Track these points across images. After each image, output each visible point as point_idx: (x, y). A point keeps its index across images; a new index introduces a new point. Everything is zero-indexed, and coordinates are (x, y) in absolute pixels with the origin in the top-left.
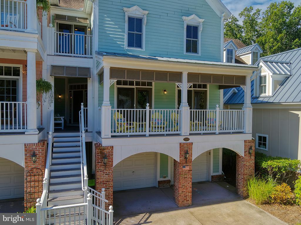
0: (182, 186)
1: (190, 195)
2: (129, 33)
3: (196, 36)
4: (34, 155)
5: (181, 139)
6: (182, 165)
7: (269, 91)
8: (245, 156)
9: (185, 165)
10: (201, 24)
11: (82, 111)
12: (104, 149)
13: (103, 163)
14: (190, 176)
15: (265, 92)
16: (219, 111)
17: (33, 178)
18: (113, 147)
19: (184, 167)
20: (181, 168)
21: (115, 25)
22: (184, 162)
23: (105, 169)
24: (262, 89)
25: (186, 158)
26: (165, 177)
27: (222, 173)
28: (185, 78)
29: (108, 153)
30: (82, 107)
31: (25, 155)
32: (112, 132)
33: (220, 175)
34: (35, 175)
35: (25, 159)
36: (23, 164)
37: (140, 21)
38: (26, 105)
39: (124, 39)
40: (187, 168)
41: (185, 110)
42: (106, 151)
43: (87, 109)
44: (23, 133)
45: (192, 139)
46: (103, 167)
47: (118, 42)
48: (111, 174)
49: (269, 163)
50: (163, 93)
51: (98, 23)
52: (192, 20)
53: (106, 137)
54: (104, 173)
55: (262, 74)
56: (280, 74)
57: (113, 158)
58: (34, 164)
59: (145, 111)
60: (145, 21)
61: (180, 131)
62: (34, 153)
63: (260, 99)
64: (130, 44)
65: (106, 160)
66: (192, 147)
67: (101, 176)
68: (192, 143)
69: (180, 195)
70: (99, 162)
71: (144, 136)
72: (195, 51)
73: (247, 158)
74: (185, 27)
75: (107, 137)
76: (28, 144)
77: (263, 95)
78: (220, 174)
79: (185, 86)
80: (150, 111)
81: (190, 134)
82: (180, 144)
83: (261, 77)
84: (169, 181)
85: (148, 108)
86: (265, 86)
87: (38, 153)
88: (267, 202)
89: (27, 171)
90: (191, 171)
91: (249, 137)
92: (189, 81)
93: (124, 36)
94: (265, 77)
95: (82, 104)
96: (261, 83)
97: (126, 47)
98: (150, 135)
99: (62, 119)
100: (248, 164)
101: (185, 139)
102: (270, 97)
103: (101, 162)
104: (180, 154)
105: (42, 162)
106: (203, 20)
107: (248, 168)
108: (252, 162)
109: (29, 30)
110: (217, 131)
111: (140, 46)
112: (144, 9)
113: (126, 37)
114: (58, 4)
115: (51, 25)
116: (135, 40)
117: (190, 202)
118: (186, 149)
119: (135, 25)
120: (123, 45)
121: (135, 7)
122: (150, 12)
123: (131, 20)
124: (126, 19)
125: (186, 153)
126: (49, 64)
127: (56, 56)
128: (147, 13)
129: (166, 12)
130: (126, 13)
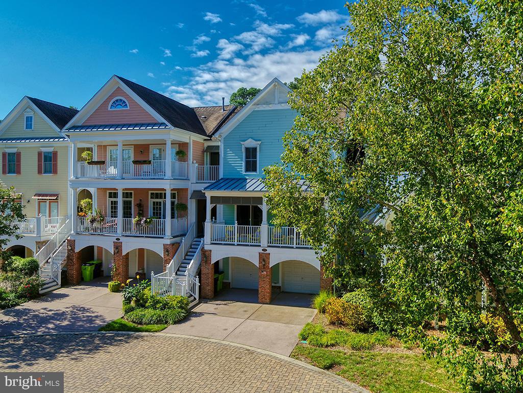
0: (261, 286)
1: (268, 295)
2: (246, 161)
5: (260, 250)
6: (261, 270)
8: (321, 270)
9: (263, 270)
12: (206, 252)
14: (268, 280)
18: (211, 250)
19: (263, 272)
20: (260, 272)
21: (236, 156)
22: (263, 268)
25: (264, 265)
26: (276, 283)
28: (264, 201)
29: (208, 254)
31: (164, 251)
32: (212, 241)
37: (255, 149)
38: (165, 221)
39: (242, 166)
40: (265, 273)
41: (263, 227)
44: (163, 238)
45: (269, 250)
47: (238, 170)
51: (223, 156)
57: (211, 258)
59: (235, 227)
60: (258, 150)
61: (261, 243)
62: (168, 250)
64: (247, 170)
65: (207, 258)
66: (269, 257)
67: (204, 269)
68: (269, 253)
69: (260, 294)
70: (203, 260)
71: (234, 245)
73: (323, 272)
75: (208, 243)
76: (165, 244)
79: (265, 208)
80: (238, 227)
81: (269, 246)
82: (259, 253)
85: (236, 225)
89: (164, 260)
90: (269, 276)
92: (268, 204)
93: (242, 163)
97: (244, 173)
98: (238, 245)
100: (325, 278)
101: (263, 250)
104: (259, 261)
105: (172, 256)
107: (324, 281)
109: (166, 178)
110: (295, 246)
111: (255, 170)
112: (256, 140)
113: (244, 164)
114: (209, 138)
115: (195, 162)
116: (251, 166)
117: (268, 301)
118: (264, 258)
119: (251, 154)
120: (242, 171)
121: (250, 140)
122: (263, 141)
123: (247, 149)
124: (243, 150)
125: (264, 261)
126: (193, 190)
127: (197, 183)
128: (260, 142)
129: (276, 138)
130: (243, 146)
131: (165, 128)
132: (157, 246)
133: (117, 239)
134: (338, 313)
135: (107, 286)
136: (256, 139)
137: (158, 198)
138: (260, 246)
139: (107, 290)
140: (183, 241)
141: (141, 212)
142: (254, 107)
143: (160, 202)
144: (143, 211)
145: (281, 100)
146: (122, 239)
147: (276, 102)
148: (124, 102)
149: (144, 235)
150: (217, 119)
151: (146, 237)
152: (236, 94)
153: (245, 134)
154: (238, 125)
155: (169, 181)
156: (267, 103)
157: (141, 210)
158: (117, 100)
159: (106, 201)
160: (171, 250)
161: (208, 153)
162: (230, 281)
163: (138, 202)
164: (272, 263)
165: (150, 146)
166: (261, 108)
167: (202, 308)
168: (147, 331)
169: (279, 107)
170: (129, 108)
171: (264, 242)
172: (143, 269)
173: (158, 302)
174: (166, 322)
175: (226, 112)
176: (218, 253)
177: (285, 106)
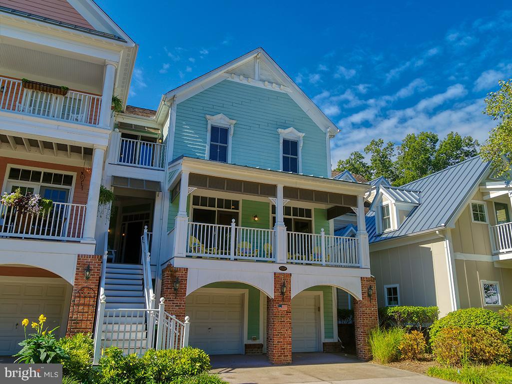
0: (278, 333)
1: (289, 347)
2: (211, 144)
3: (295, 153)
4: (89, 269)
5: (276, 268)
6: (279, 303)
7: (394, 225)
8: (363, 299)
9: (282, 303)
10: (302, 138)
11: (145, 236)
12: (176, 271)
13: (173, 290)
14: (289, 320)
15: (390, 227)
17: (82, 301)
18: (187, 269)
20: (276, 308)
21: (196, 134)
22: (280, 299)
23: (176, 298)
24: (386, 223)
25: (283, 293)
26: (255, 339)
27: (338, 340)
28: (280, 192)
29: (181, 277)
30: (146, 231)
31: (77, 269)
32: (187, 252)
33: (335, 343)
34: (85, 297)
35: (76, 274)
36: (72, 282)
37: (225, 131)
38: (86, 209)
39: (205, 150)
40: (285, 308)
41: (281, 230)
42: (179, 274)
43: (151, 235)
44: (78, 242)
46: (174, 296)
47: (197, 154)
48: (183, 306)
49: (396, 308)
50: (253, 220)
51: (174, 131)
52: (289, 133)
53: (179, 255)
54: (174, 303)
55: (384, 203)
56: (405, 201)
57: (186, 284)
58: (86, 283)
59: (230, 228)
60: (231, 132)
61: (274, 258)
62: (89, 267)
63: (384, 236)
64: (212, 158)
65: (178, 285)
66: (290, 280)
67: (170, 308)
68: (291, 274)
69: (276, 347)
70: (169, 289)
71: (228, 259)
72: (295, 170)
73: (366, 302)
74: (281, 141)
75: (181, 255)
76: (82, 255)
77: (387, 230)
78: (335, 341)
79: (280, 202)
80: (236, 229)
81: (289, 263)
82: (275, 273)
83: (382, 208)
84: (261, 346)
85: (233, 224)
86: (389, 218)
87: (93, 268)
88: (395, 359)
89: (76, 290)
90: (290, 312)
91: (367, 274)
92: (285, 196)
93: (205, 147)
94: (387, 206)
95: (146, 227)
96: (383, 215)
97: (207, 160)
98: (236, 259)
99: (113, 253)
100: (368, 311)
101: (281, 268)
102: (395, 231)
103: (171, 289)
104: (275, 287)
105: (96, 280)
106: (304, 134)
107: (368, 316)
108: (375, 309)
109: (100, 125)
110: (324, 262)
111: (224, 160)
112: (230, 118)
113: (208, 148)
115: (117, 130)
116: (219, 153)
119: (219, 135)
121: (221, 115)
122: (239, 122)
123: (214, 130)
124: (209, 128)
126: (110, 174)
127: (118, 165)
128: (234, 122)
129: (257, 123)
130: (209, 121)
138: (275, 262)
142: (227, 75)
145: (263, 77)
147: (257, 77)
149: (24, 235)
153: (211, 107)
154: (201, 93)
156: (246, 77)
160: (96, 268)
164: (296, 289)
166: (236, 79)
169: (260, 85)
171: (282, 256)
176: (200, 274)
177: (268, 86)
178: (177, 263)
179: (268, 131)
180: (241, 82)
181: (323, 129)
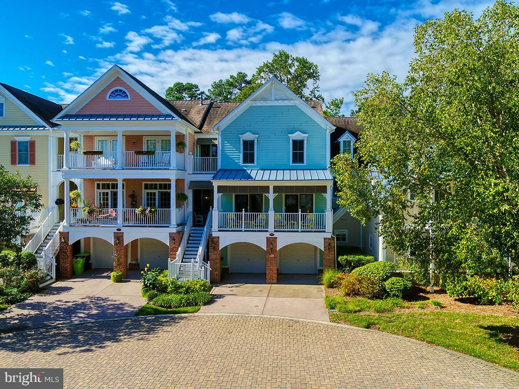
0: (269, 268)
1: (275, 276)
2: (244, 153)
3: (302, 148)
4: (174, 239)
5: (267, 235)
6: (269, 253)
8: (325, 250)
9: (271, 253)
10: (306, 138)
12: (214, 238)
14: (275, 262)
16: (302, 215)
17: (173, 253)
18: (219, 237)
19: (270, 255)
20: (268, 255)
21: (234, 148)
22: (270, 251)
23: (214, 251)
25: (272, 248)
28: (271, 190)
30: (211, 209)
31: (170, 239)
32: (219, 228)
34: (174, 251)
35: (170, 241)
36: (168, 245)
37: (252, 143)
39: (240, 158)
40: (273, 256)
41: (271, 213)
42: (215, 240)
44: (168, 227)
45: (276, 235)
47: (236, 161)
48: (218, 255)
51: (221, 148)
52: (297, 136)
53: (214, 230)
54: (213, 253)
57: (219, 244)
58: (173, 245)
59: (242, 214)
60: (256, 143)
64: (245, 162)
65: (215, 245)
66: (276, 241)
67: (212, 255)
68: (277, 237)
69: (267, 275)
71: (241, 231)
72: (302, 161)
73: (327, 252)
74: (291, 142)
75: (216, 230)
76: (171, 233)
79: (271, 196)
80: (245, 214)
81: (275, 231)
82: (267, 238)
85: (243, 212)
88: (331, 286)
89: (170, 248)
90: (276, 258)
91: (329, 235)
92: (274, 192)
93: (240, 155)
97: (242, 164)
98: (245, 231)
100: (328, 257)
101: (271, 235)
103: (212, 247)
104: (267, 245)
105: (178, 244)
107: (327, 260)
110: (300, 230)
111: (253, 162)
112: (255, 134)
114: (200, 131)
115: (191, 153)
116: (249, 158)
117: (275, 281)
118: (271, 241)
119: (249, 146)
120: (240, 162)
121: (248, 133)
122: (260, 135)
123: (245, 142)
124: (242, 142)
125: (272, 243)
126: (189, 180)
127: (193, 174)
128: (257, 136)
129: (273, 132)
130: (241, 139)
131: (172, 119)
132: (162, 235)
133: (117, 230)
134: (354, 284)
135: (109, 277)
136: (254, 132)
137: (152, 189)
138: (267, 231)
139: (111, 281)
140: (185, 229)
141: (134, 203)
142: (252, 102)
143: (155, 193)
144: (136, 202)
145: (277, 97)
146: (123, 230)
147: (273, 98)
148: (124, 92)
149: (148, 225)
150: (199, 112)
151: (149, 226)
152: (172, 89)
153: (242, 127)
154: (235, 119)
155: (175, 171)
156: (265, 100)
157: (134, 201)
158: (116, 91)
159: (94, 192)
160: (176, 238)
161: (198, 145)
162: (228, 266)
163: (131, 193)
164: (280, 245)
165: (144, 137)
166: (259, 104)
167: (216, 290)
168: (185, 312)
169: (276, 103)
170: (129, 99)
171: (271, 227)
172: (137, 259)
173: (181, 287)
174: (196, 305)
175: (206, 106)
176: (226, 239)
177: (281, 103)
178: (214, 234)
179: (282, 137)
180: (261, 105)
181: (324, 126)
